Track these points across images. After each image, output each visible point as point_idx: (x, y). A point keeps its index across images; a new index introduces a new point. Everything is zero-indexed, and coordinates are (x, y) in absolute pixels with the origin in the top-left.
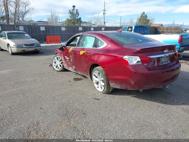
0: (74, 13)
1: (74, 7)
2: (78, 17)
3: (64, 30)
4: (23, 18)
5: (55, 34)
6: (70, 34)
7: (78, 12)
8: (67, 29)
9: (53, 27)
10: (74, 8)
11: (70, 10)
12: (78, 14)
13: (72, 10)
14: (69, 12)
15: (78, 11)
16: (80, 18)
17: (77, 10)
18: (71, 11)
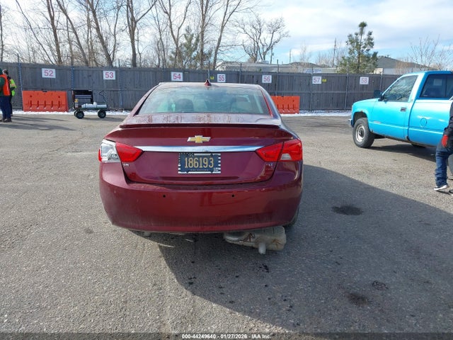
0: (360, 42)
1: (363, 25)
2: (371, 52)
3: (320, 83)
4: (264, 57)
5: (294, 92)
6: (332, 92)
7: (372, 40)
8: (326, 80)
9: (292, 76)
10: (362, 30)
11: (351, 36)
12: (372, 44)
13: (357, 34)
14: (347, 39)
15: (372, 36)
16: (375, 54)
17: (370, 34)
18: (354, 36)
